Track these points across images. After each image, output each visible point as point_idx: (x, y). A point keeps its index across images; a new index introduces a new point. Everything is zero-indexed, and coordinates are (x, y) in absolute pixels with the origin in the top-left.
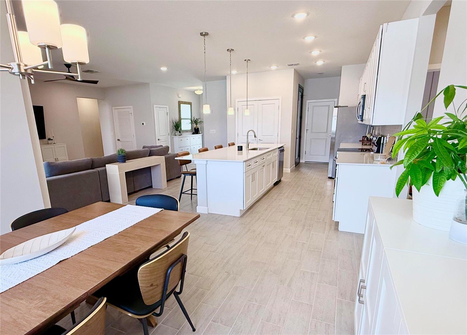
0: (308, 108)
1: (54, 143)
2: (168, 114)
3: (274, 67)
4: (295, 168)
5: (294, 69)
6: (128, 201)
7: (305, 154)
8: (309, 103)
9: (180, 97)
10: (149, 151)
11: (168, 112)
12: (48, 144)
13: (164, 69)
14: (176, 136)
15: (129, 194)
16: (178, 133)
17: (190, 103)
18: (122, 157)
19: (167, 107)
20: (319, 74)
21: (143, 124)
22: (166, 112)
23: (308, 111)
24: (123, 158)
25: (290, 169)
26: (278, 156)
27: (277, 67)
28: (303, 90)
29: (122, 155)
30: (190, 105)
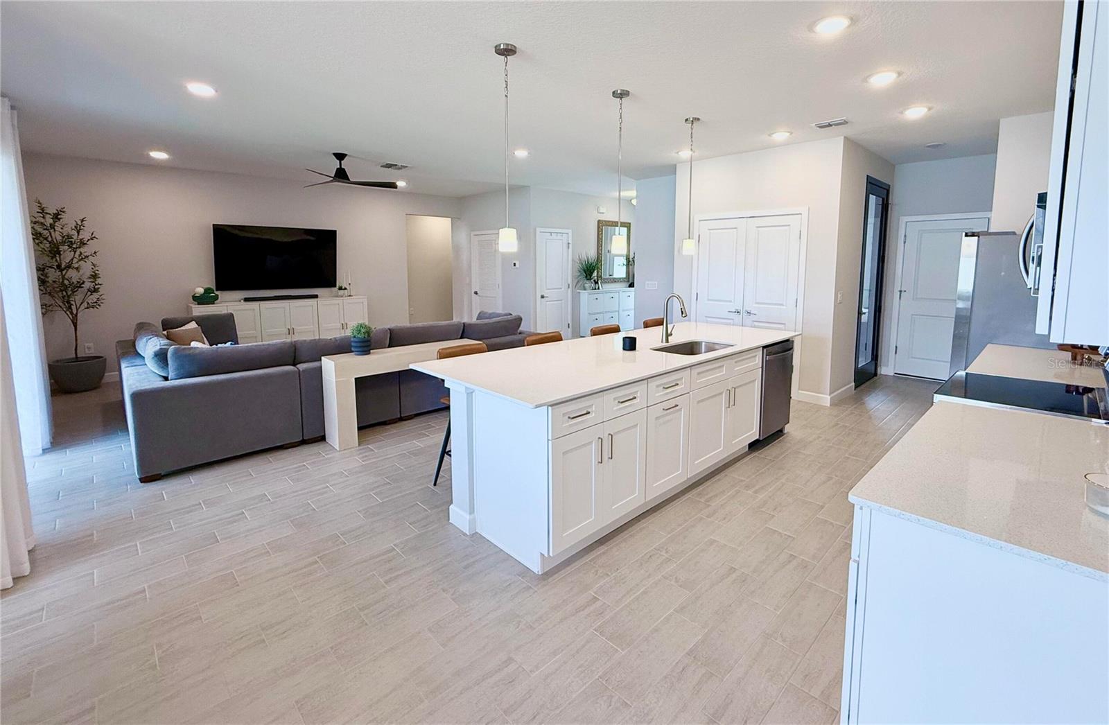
0: (905, 236)
1: (350, 296)
2: (570, 246)
3: (781, 136)
4: (854, 392)
5: (845, 137)
6: (357, 445)
7: (896, 353)
8: (905, 226)
9: (603, 213)
10: (462, 328)
11: (570, 242)
12: (337, 296)
13: (521, 154)
14: (585, 290)
15: (360, 429)
16: (588, 284)
17: (627, 225)
18: (360, 342)
19: (570, 231)
20: (929, 146)
21: (515, 265)
22: (565, 242)
23: (905, 242)
24: (362, 344)
25: (829, 397)
26: (762, 367)
27: (788, 134)
28: (888, 191)
29: (358, 338)
30: (626, 229)
